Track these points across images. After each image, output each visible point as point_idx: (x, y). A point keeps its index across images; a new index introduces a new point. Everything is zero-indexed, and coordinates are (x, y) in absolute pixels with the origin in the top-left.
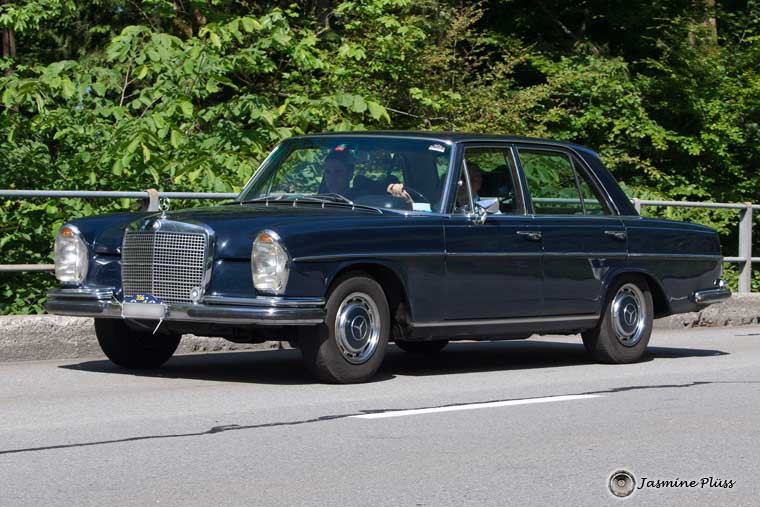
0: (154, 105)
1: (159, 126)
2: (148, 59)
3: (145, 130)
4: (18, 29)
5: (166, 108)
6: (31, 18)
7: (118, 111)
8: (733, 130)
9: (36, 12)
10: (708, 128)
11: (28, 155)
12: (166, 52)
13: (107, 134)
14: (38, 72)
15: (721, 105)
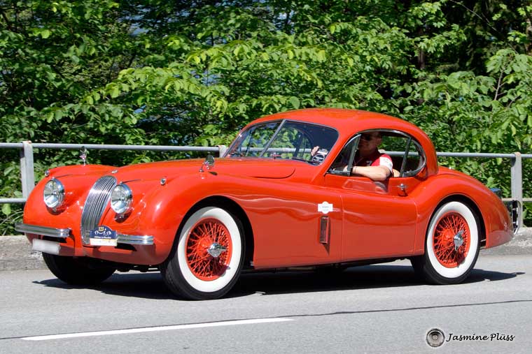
0: (516, 100)
1: (521, 113)
2: (513, 72)
3: (512, 115)
4: (430, 52)
5: (524, 102)
6: (438, 45)
7: (495, 104)
9: (442, 41)
11: (437, 130)
12: (525, 66)
13: (487, 117)
14: (442, 78)
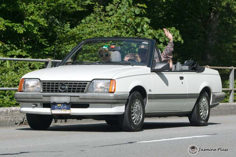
8: (41, 20)
10: (28, 19)
15: (35, 7)
